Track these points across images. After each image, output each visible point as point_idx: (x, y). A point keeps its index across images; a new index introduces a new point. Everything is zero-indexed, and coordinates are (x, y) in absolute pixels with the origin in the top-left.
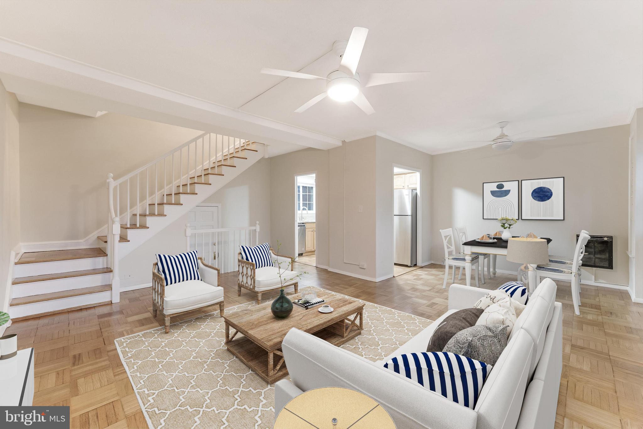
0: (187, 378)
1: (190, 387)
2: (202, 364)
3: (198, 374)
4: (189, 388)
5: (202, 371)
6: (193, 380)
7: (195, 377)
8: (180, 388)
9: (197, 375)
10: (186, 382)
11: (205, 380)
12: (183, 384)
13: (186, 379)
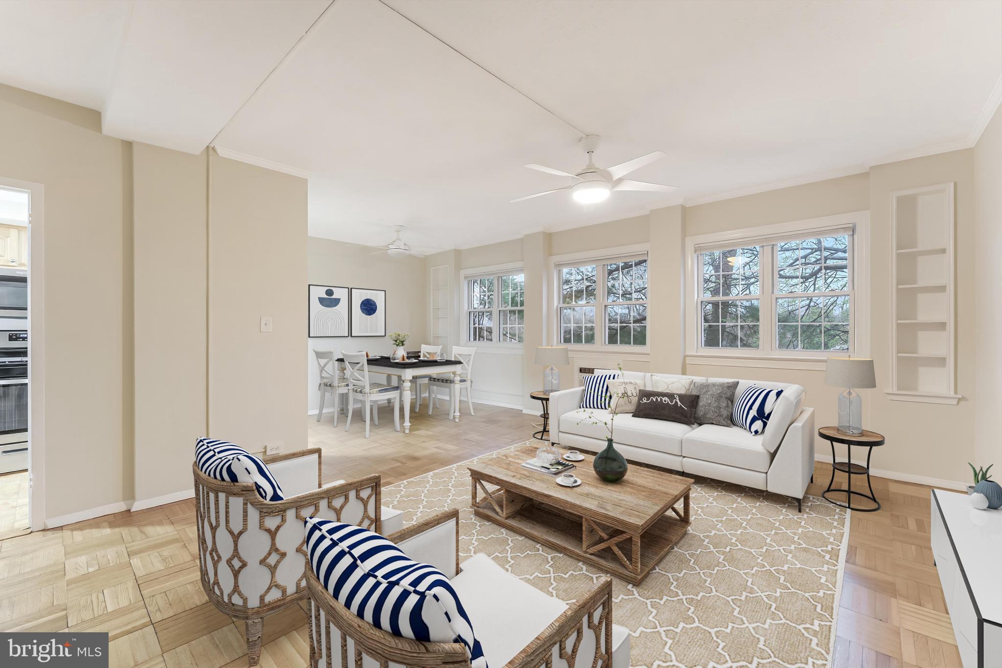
0: (742, 607)
1: (754, 595)
2: (698, 604)
3: (725, 597)
4: (757, 595)
5: (714, 596)
6: (739, 598)
7: (733, 597)
8: (767, 603)
9: (727, 598)
10: (750, 603)
11: (728, 584)
12: (756, 605)
13: (744, 607)
